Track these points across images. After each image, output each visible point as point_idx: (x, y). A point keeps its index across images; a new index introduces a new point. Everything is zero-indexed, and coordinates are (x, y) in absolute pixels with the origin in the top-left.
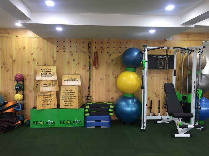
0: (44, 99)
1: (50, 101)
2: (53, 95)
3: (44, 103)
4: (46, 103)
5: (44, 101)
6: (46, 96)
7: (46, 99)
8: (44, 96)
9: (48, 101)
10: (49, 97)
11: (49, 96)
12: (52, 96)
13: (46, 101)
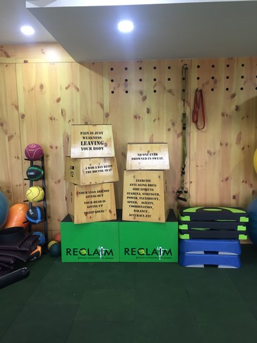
0: (89, 200)
1: (102, 205)
2: (107, 191)
3: (89, 210)
4: (94, 209)
5: (89, 205)
6: (92, 194)
7: (93, 199)
8: (88, 194)
9: (98, 204)
10: (99, 196)
11: (99, 194)
12: (105, 193)
13: (93, 204)
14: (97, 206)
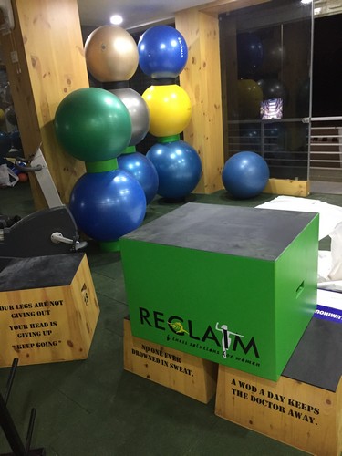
0: (18, 321)
1: (49, 332)
2: (57, 303)
3: (22, 341)
4: (32, 340)
5: (19, 331)
6: (25, 310)
7: (28, 321)
8: (16, 311)
9: (40, 330)
10: (39, 313)
11: (41, 309)
12: (52, 308)
13: (30, 330)
14: (38, 334)
